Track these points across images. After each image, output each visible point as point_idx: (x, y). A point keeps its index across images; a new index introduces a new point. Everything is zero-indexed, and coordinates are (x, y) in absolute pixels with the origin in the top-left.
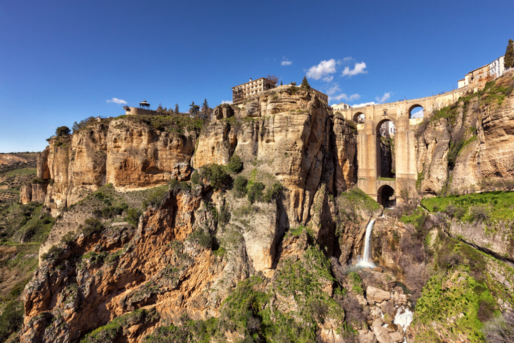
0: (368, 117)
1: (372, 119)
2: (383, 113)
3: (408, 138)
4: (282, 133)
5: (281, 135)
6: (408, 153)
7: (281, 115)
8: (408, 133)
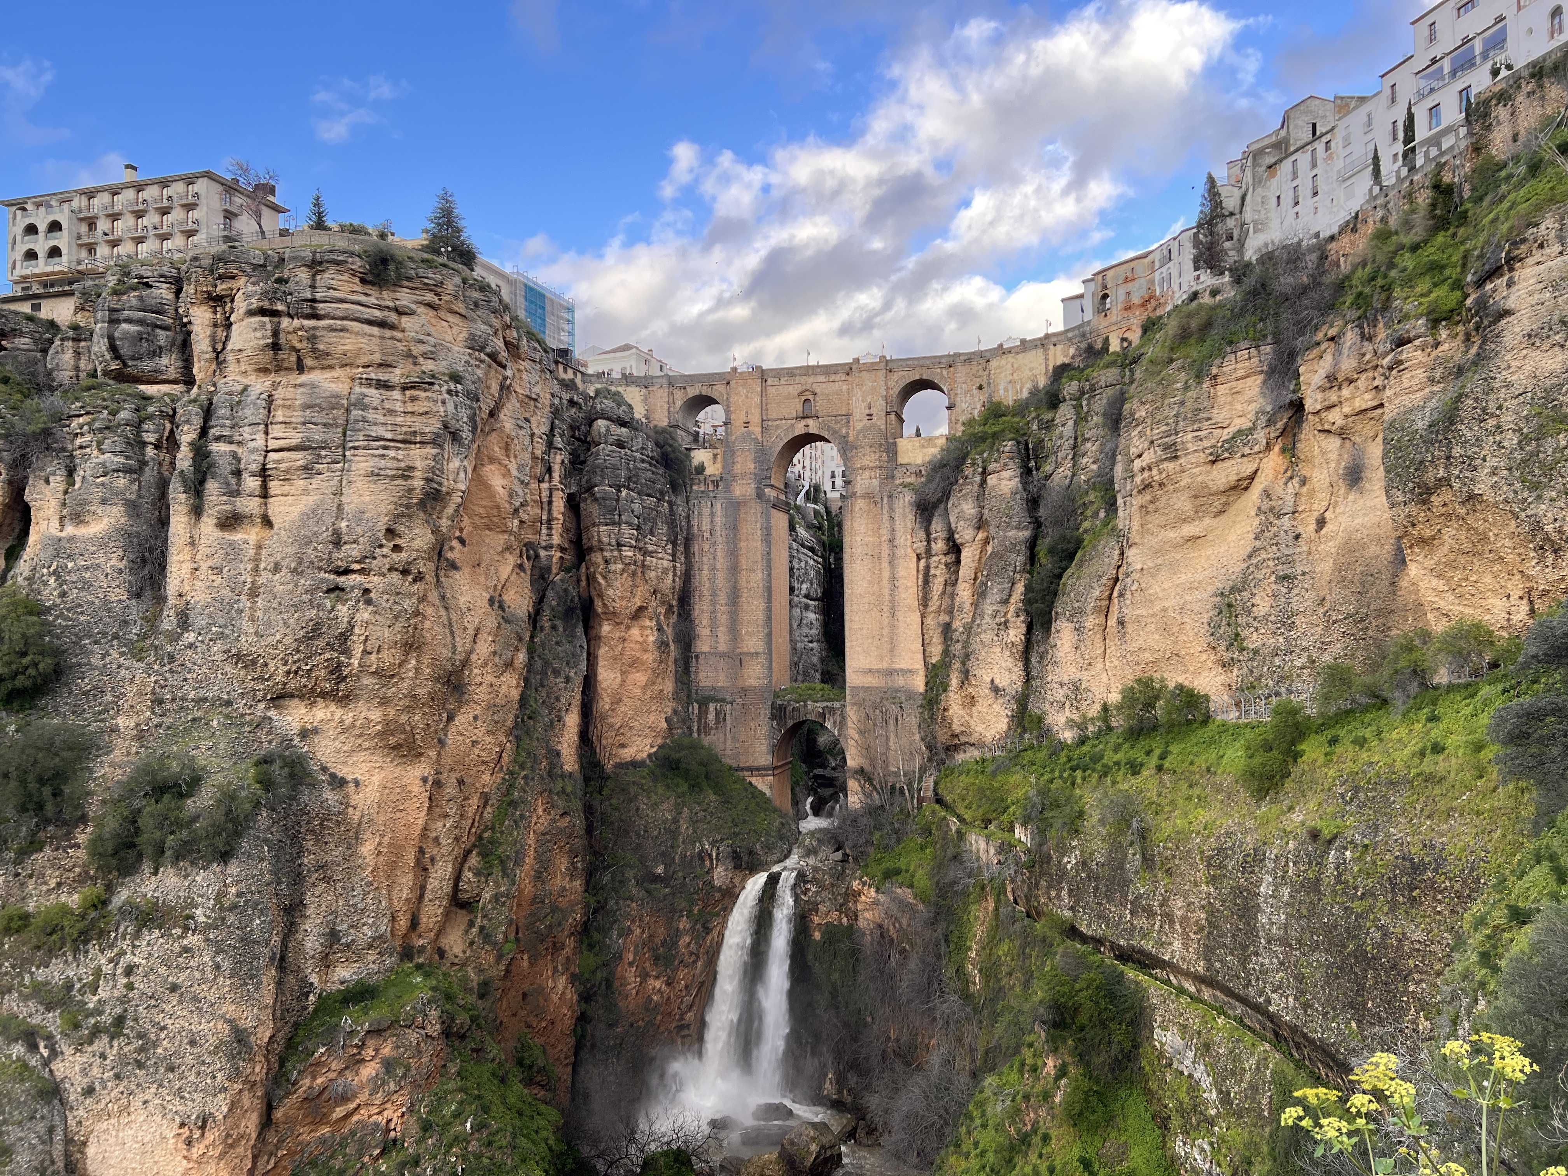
0: (738, 418)
1: (756, 430)
2: (796, 407)
3: (892, 518)
4: (316, 481)
5: (306, 492)
6: (893, 579)
7: (313, 386)
8: (890, 497)
